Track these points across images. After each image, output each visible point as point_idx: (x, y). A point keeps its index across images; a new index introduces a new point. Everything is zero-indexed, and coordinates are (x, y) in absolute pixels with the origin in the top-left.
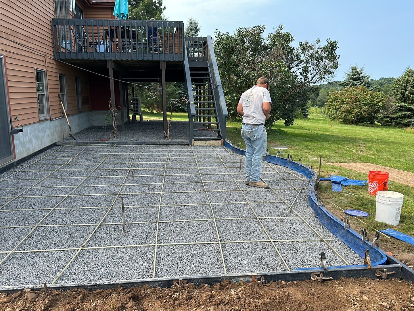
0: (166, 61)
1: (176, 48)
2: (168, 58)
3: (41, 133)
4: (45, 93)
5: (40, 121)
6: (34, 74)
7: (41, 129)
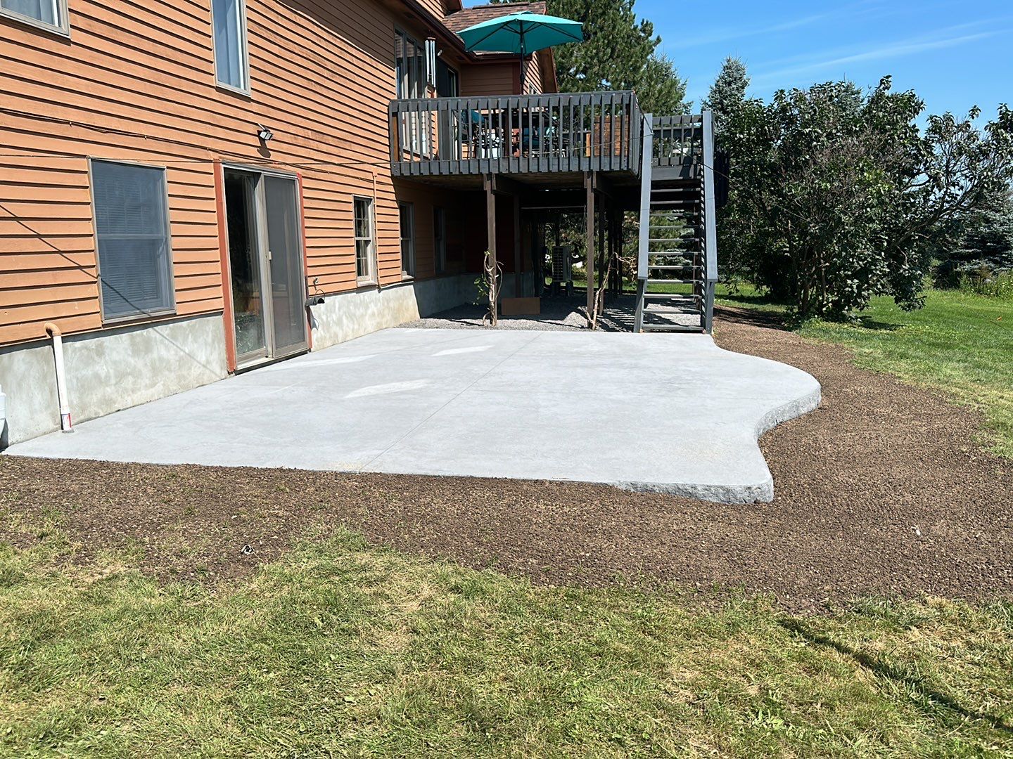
0: (597, 172)
1: (618, 144)
3: (359, 309)
4: (370, 238)
5: (357, 289)
6: (351, 204)
7: (359, 302)
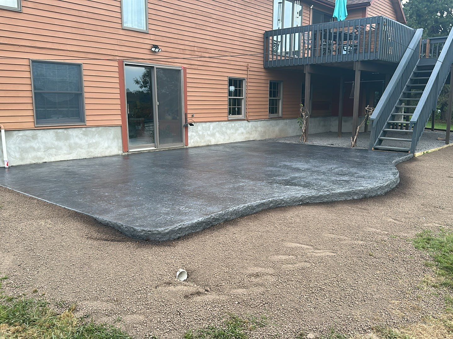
0: (361, 61)
1: (372, 46)
2: (362, 58)
3: (230, 130)
4: (244, 97)
5: (229, 120)
6: (227, 81)
7: (230, 127)
